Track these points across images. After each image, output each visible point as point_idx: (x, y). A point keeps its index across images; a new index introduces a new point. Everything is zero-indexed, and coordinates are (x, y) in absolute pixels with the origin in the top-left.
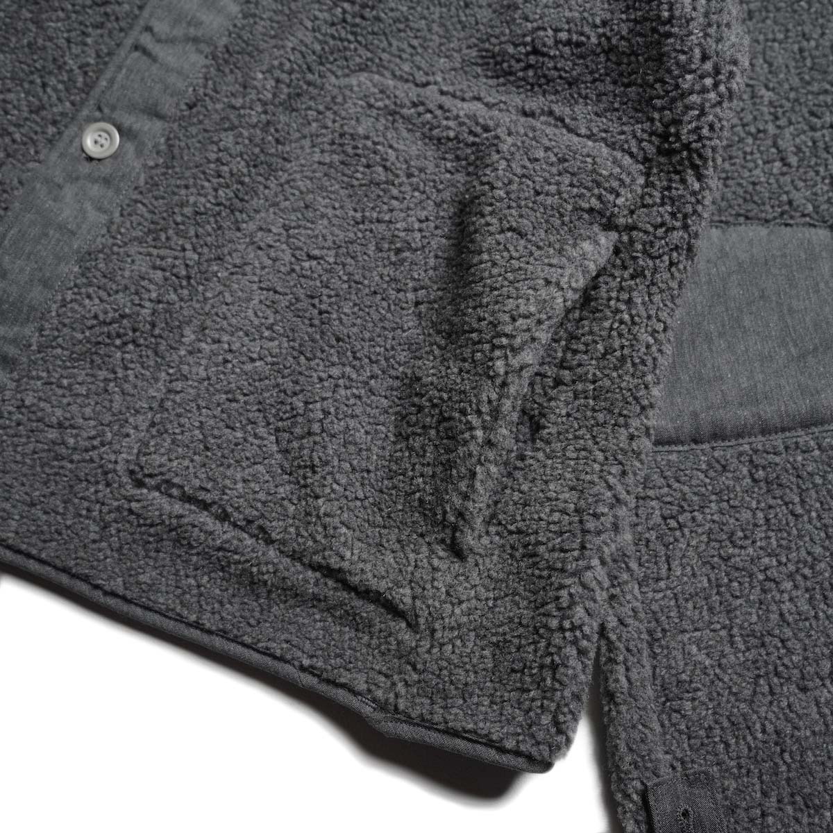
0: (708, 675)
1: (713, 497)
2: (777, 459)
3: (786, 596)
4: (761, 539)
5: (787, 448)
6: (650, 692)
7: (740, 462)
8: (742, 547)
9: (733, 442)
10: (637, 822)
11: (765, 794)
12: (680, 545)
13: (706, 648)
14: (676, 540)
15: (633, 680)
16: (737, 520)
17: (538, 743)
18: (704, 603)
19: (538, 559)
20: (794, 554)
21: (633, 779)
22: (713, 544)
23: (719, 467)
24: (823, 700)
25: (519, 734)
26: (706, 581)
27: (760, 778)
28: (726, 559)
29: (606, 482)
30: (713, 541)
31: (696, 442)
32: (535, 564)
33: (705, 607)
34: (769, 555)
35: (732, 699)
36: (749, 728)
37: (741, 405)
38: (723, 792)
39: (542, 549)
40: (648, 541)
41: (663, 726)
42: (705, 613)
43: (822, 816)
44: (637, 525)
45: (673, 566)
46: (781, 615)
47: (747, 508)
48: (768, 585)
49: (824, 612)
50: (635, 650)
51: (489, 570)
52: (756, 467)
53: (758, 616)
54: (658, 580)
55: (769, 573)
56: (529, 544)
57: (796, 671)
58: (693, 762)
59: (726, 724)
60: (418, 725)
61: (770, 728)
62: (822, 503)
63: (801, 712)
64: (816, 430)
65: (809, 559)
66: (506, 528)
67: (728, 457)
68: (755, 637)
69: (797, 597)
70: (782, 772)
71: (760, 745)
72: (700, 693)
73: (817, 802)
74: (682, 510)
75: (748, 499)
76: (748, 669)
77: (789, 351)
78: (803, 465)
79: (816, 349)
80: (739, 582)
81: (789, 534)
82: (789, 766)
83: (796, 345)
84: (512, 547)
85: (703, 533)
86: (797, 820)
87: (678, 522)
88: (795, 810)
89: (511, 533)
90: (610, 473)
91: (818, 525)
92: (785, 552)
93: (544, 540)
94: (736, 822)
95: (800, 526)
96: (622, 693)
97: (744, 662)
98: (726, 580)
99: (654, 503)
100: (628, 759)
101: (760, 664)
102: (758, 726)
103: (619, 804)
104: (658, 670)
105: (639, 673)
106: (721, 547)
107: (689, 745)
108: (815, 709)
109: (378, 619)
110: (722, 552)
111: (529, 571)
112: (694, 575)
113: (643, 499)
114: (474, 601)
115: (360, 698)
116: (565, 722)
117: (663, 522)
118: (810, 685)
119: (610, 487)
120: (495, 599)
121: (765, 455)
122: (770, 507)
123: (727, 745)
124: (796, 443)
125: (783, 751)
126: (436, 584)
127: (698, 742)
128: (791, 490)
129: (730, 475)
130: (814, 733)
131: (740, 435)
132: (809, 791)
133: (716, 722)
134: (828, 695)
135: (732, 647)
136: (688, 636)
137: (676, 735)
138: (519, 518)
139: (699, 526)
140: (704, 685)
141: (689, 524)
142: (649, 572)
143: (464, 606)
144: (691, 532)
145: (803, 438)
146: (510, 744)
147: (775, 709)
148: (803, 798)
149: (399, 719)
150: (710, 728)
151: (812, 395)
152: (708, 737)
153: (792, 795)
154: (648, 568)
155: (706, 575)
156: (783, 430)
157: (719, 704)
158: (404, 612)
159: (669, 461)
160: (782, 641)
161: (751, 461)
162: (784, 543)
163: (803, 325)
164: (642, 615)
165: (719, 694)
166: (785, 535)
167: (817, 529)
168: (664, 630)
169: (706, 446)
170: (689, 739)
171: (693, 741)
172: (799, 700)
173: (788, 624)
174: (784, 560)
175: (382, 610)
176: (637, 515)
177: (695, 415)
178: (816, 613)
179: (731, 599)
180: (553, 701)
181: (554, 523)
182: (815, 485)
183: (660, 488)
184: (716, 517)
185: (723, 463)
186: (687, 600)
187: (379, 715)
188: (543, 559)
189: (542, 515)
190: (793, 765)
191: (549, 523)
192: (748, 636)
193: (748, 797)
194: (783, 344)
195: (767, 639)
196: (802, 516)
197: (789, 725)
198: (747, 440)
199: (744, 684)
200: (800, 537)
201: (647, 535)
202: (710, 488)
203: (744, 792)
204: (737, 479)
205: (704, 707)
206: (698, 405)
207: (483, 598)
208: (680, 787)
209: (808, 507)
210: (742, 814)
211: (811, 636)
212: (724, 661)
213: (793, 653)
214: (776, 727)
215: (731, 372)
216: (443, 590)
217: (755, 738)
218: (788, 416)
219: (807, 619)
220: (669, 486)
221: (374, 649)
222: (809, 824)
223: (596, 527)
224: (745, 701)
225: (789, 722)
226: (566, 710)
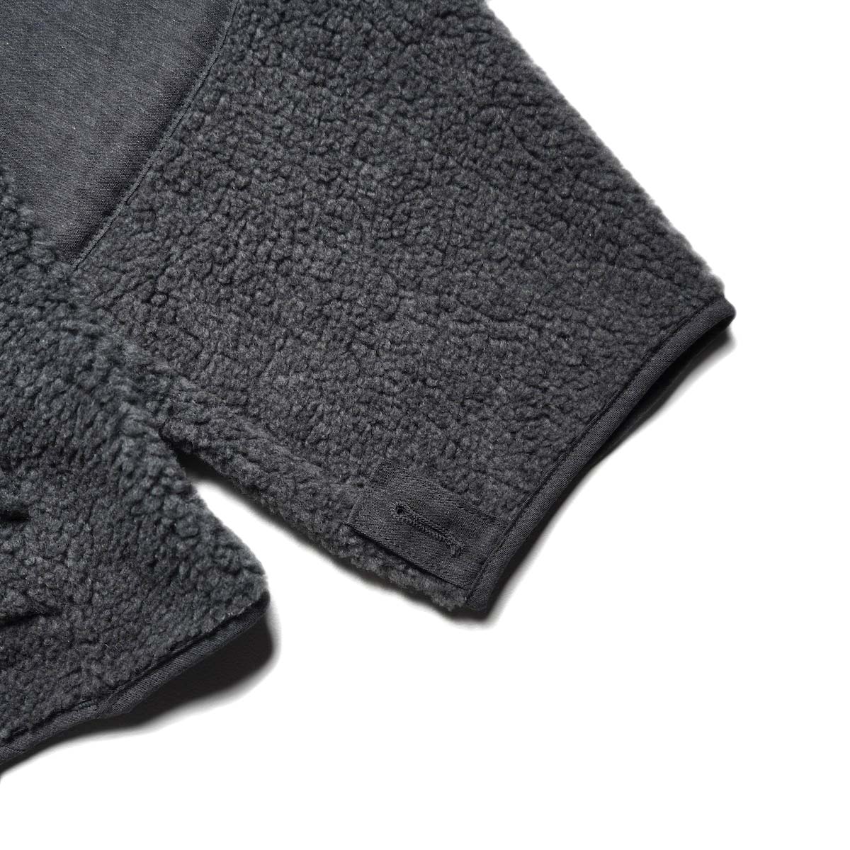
0: (312, 387)
1: (168, 242)
2: (185, 158)
3: (306, 261)
4: (239, 236)
5: (182, 140)
6: (282, 450)
7: (159, 191)
8: (231, 259)
9: (137, 181)
10: (374, 556)
11: (443, 427)
12: (183, 310)
13: (290, 368)
14: (176, 309)
15: (257, 458)
16: (204, 240)
17: (229, 602)
18: (250, 336)
19: (80, 453)
20: (277, 220)
21: (338, 530)
22: (207, 281)
23: (147, 215)
24: (411, 310)
25: (207, 611)
26: (233, 317)
27: (428, 419)
28: (230, 282)
29: (65, 329)
30: (203, 278)
31: (108, 213)
32: (82, 460)
33: (256, 338)
34: (259, 243)
35: (348, 384)
36: (382, 393)
37: (107, 143)
38: (413, 460)
39: (75, 442)
40: (154, 334)
41: (319, 464)
42: (260, 342)
43: (498, 396)
44: (130, 331)
45: (197, 333)
46: (318, 279)
47: (202, 222)
48: (283, 267)
49: (345, 242)
50: (234, 432)
51: (57, 505)
52: (175, 182)
53: (302, 300)
54: (197, 356)
55: (274, 257)
56: (62, 449)
57: (370, 311)
58: (369, 464)
59: (363, 409)
60: (139, 680)
61: (396, 375)
62: (255, 156)
63: (405, 337)
64: (189, 100)
65: (292, 212)
66: (30, 458)
67: (146, 198)
68: (316, 318)
69: (315, 252)
70: (439, 397)
71: (403, 395)
72: (320, 408)
73: (484, 389)
74: (154, 280)
75: (195, 214)
76: (335, 349)
77: (100, 55)
78: (209, 141)
79: (118, 31)
80: (259, 289)
81: (255, 208)
82: (438, 387)
83: (100, 44)
84: (53, 466)
85: (190, 280)
86: (484, 419)
87: (162, 293)
88: (476, 413)
89: (39, 456)
90: (61, 319)
91: (269, 176)
92: (269, 225)
93: (69, 433)
94: (444, 471)
95: (257, 193)
96: (260, 477)
97: (327, 347)
98: (248, 299)
99: (125, 299)
100: (318, 519)
101: (340, 335)
102: (387, 384)
103: (349, 559)
104: (272, 426)
105: (256, 447)
106: (216, 277)
107: (355, 456)
108: (413, 323)
109: (18, 639)
110: (220, 280)
111: (85, 470)
112: (220, 322)
113: (112, 305)
114: (74, 541)
115: (76, 708)
116: (230, 562)
117: (149, 306)
118: (391, 309)
119: (74, 332)
120: (87, 521)
121: (172, 165)
122: (219, 202)
123: (379, 423)
124: (185, 128)
125: (424, 381)
126: (28, 563)
127: (357, 446)
128: (220, 170)
129: (162, 211)
130: (431, 342)
131: (135, 171)
132: (471, 388)
133: (355, 415)
134: (412, 302)
135: (308, 346)
136: (266, 374)
137: (336, 459)
138: (29, 439)
139: (180, 278)
140: (317, 398)
141: (172, 285)
142: (182, 358)
143: (70, 553)
144: (180, 289)
145: (184, 117)
146: (209, 626)
147: (386, 356)
148: (472, 398)
149: (121, 691)
150: (355, 425)
151: (155, 73)
152: (361, 434)
153: (462, 405)
154: (178, 355)
155: (229, 312)
156: (164, 127)
157: (343, 400)
158: (29, 612)
159: (103, 252)
160: (339, 299)
161: (167, 182)
162: (258, 220)
163: (88, 19)
164: (213, 398)
165: (334, 393)
166: (253, 212)
167: (271, 181)
168: (243, 391)
169: (120, 208)
170: (349, 451)
171: (353, 449)
172: (395, 329)
173: (330, 281)
174: (274, 234)
175: (11, 629)
176: (123, 323)
177: (81, 192)
178: (341, 249)
179: (267, 309)
180: (203, 558)
181: (62, 411)
182: (235, 147)
183: (118, 281)
184: (186, 257)
185: (146, 207)
186: (236, 348)
187: (104, 705)
188: (83, 449)
189: (45, 416)
190: (441, 383)
191: (58, 417)
192: (309, 323)
193: (434, 444)
194: (90, 53)
195: (326, 310)
196: (250, 182)
197: (408, 356)
198: (145, 168)
199: (344, 364)
200: (266, 201)
201: (148, 330)
202: (158, 238)
203: (427, 443)
204: (172, 207)
205: (334, 415)
206: (74, 181)
207: (77, 531)
208: (377, 495)
209: (247, 171)
210: (441, 461)
211: (355, 271)
212: (312, 363)
213: (356, 299)
214: (400, 369)
215: (71, 122)
216: (39, 559)
217: (394, 395)
218: (154, 112)
219: (339, 262)
220: (124, 272)
221: (43, 664)
222: (495, 412)
223: (96, 378)
224: (358, 375)
225: (404, 355)
226: (221, 551)
